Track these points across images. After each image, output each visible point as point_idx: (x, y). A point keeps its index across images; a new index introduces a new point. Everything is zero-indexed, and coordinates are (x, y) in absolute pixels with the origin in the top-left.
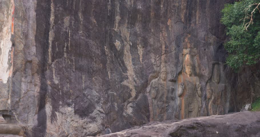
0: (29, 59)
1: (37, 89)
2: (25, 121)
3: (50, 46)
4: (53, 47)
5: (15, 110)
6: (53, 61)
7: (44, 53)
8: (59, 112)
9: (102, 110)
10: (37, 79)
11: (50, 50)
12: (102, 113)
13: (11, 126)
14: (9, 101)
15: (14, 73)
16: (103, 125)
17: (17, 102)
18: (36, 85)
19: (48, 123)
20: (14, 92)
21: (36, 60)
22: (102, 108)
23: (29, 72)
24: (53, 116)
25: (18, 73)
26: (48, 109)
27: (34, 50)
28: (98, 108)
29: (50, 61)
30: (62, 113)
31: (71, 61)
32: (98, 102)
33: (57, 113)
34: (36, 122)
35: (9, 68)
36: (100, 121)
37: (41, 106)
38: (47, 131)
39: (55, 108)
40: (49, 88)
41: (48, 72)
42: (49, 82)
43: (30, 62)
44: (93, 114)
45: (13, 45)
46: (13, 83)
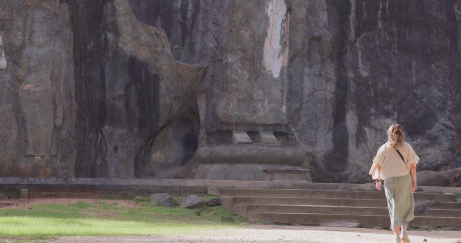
0: (316, 34)
1: (331, 87)
2: (312, 143)
3: (353, 8)
4: (359, 11)
5: (294, 123)
6: (357, 35)
7: (342, 22)
8: (370, 127)
9: (449, 123)
10: (331, 70)
11: (352, 16)
12: (450, 128)
13: (288, 152)
14: (284, 109)
15: (291, 60)
16: (452, 150)
17: (298, 111)
18: (328, 80)
19: (352, 147)
20: (290, 92)
21: (328, 35)
22: (450, 119)
23: (317, 57)
24: (360, 135)
25: (297, 59)
26: (351, 121)
27: (324, 17)
28: (442, 120)
29: (352, 36)
30: (376, 130)
31: (391, 34)
32: (442, 109)
33: (367, 130)
34: (331, 144)
35: (282, 52)
36: (446, 144)
37: (339, 117)
38: (350, 160)
39: (363, 120)
40: (352, 84)
41: (349, 56)
42: (351, 75)
43: (318, 39)
44: (433, 131)
45: (289, 10)
46: (290, 77)
